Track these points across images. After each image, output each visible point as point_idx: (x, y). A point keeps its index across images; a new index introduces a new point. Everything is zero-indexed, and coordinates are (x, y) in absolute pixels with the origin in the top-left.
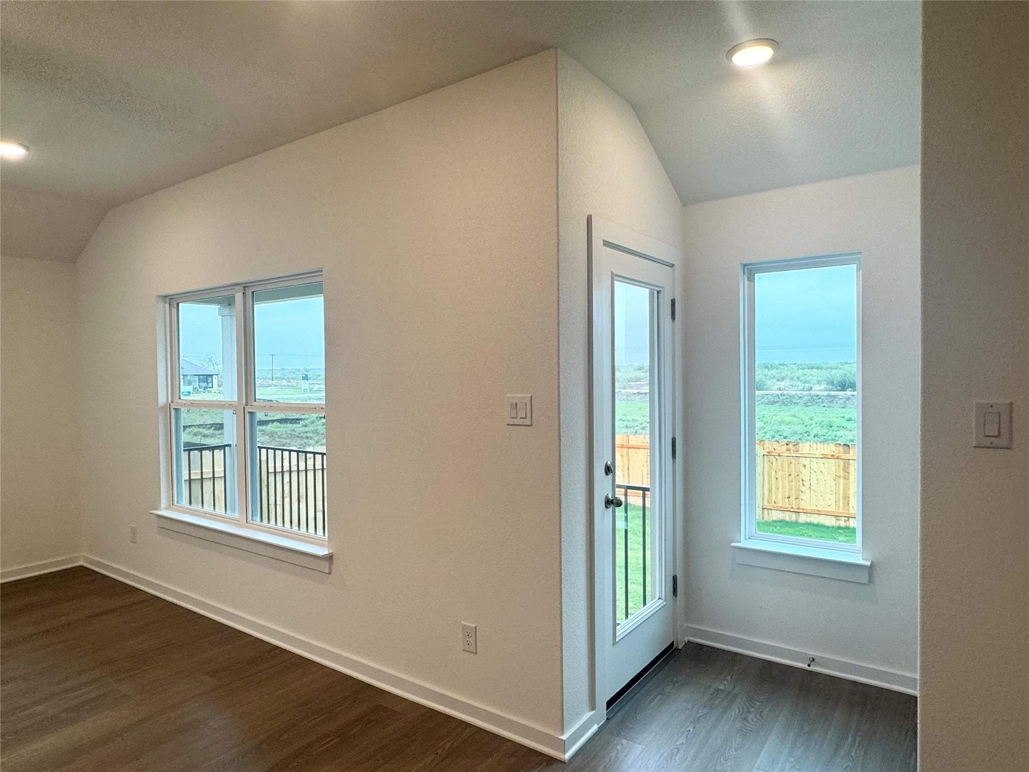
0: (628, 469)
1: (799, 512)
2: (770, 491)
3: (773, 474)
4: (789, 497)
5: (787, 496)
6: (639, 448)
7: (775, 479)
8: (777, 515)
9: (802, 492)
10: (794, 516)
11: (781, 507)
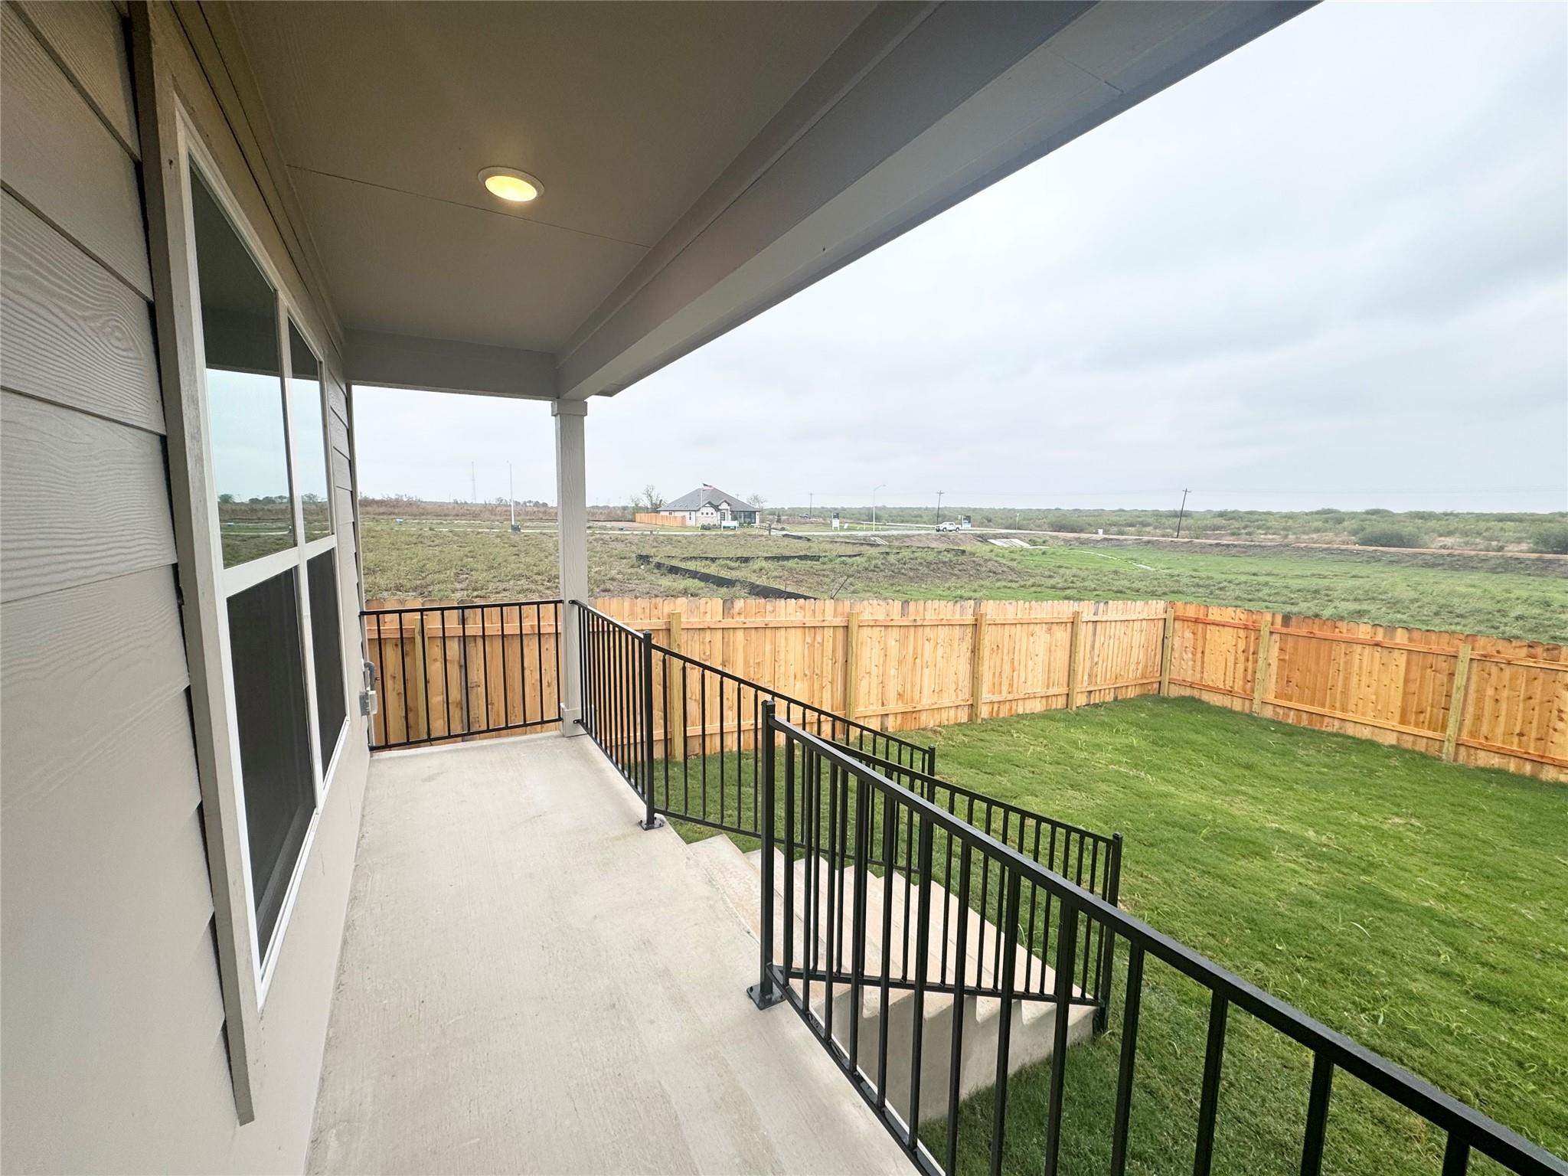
0: (1203, 652)
1: (1542, 763)
2: (1478, 718)
3: (1490, 692)
4: (1521, 735)
5: (1517, 731)
6: (1224, 626)
7: (1492, 702)
8: (1485, 760)
9: (1555, 730)
10: (1528, 768)
11: (1499, 748)
